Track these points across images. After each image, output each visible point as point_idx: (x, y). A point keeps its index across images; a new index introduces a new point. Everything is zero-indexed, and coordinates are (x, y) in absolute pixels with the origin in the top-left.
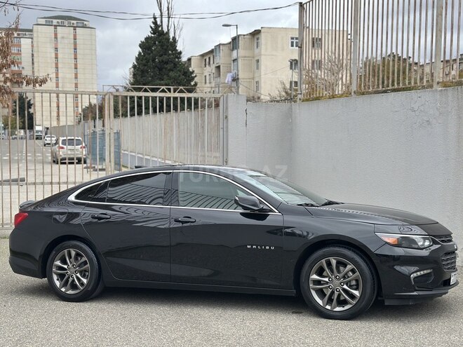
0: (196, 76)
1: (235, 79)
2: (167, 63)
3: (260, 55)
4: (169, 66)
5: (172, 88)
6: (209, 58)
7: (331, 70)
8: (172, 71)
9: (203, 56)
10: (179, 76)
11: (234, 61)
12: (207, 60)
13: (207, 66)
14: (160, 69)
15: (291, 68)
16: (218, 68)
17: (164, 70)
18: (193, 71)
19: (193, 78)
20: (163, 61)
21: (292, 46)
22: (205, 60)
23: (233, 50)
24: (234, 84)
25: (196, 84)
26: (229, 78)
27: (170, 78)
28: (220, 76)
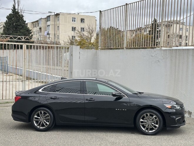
0: (32, 32)
1: (48, 34)
2: (19, 26)
3: (59, 24)
4: (20, 27)
5: (23, 37)
6: (36, 24)
7: (89, 32)
8: (21, 29)
9: (33, 23)
10: (25, 32)
11: (48, 26)
12: (35, 25)
13: (35, 27)
14: (16, 28)
15: (72, 30)
16: (40, 28)
17: (18, 29)
18: (31, 30)
19: (31, 33)
20: (17, 25)
21: (73, 21)
22: (34, 25)
23: (47, 21)
24: (48, 36)
25: (32, 36)
26: (46, 34)
27: (21, 32)
28: (41, 32)
